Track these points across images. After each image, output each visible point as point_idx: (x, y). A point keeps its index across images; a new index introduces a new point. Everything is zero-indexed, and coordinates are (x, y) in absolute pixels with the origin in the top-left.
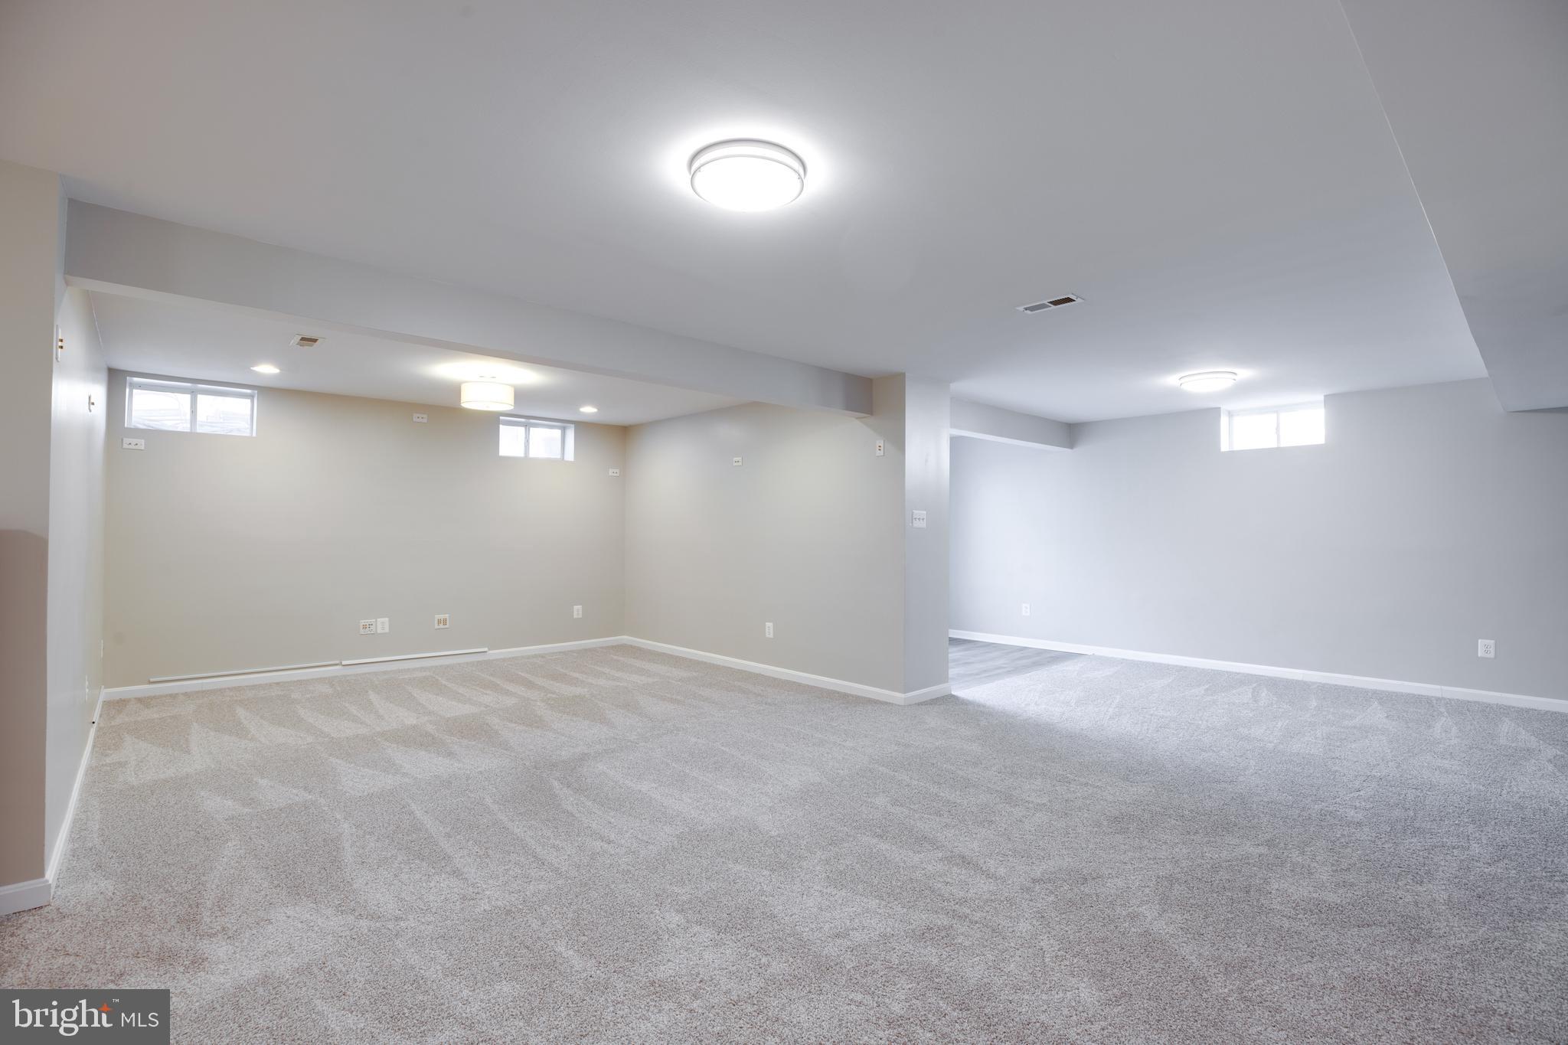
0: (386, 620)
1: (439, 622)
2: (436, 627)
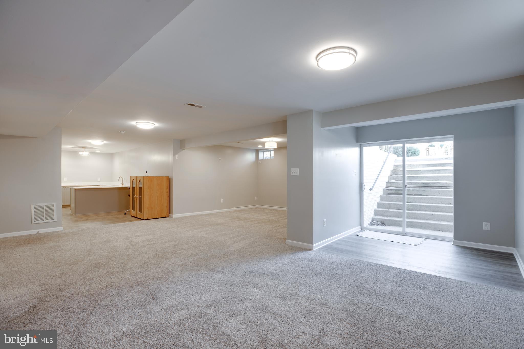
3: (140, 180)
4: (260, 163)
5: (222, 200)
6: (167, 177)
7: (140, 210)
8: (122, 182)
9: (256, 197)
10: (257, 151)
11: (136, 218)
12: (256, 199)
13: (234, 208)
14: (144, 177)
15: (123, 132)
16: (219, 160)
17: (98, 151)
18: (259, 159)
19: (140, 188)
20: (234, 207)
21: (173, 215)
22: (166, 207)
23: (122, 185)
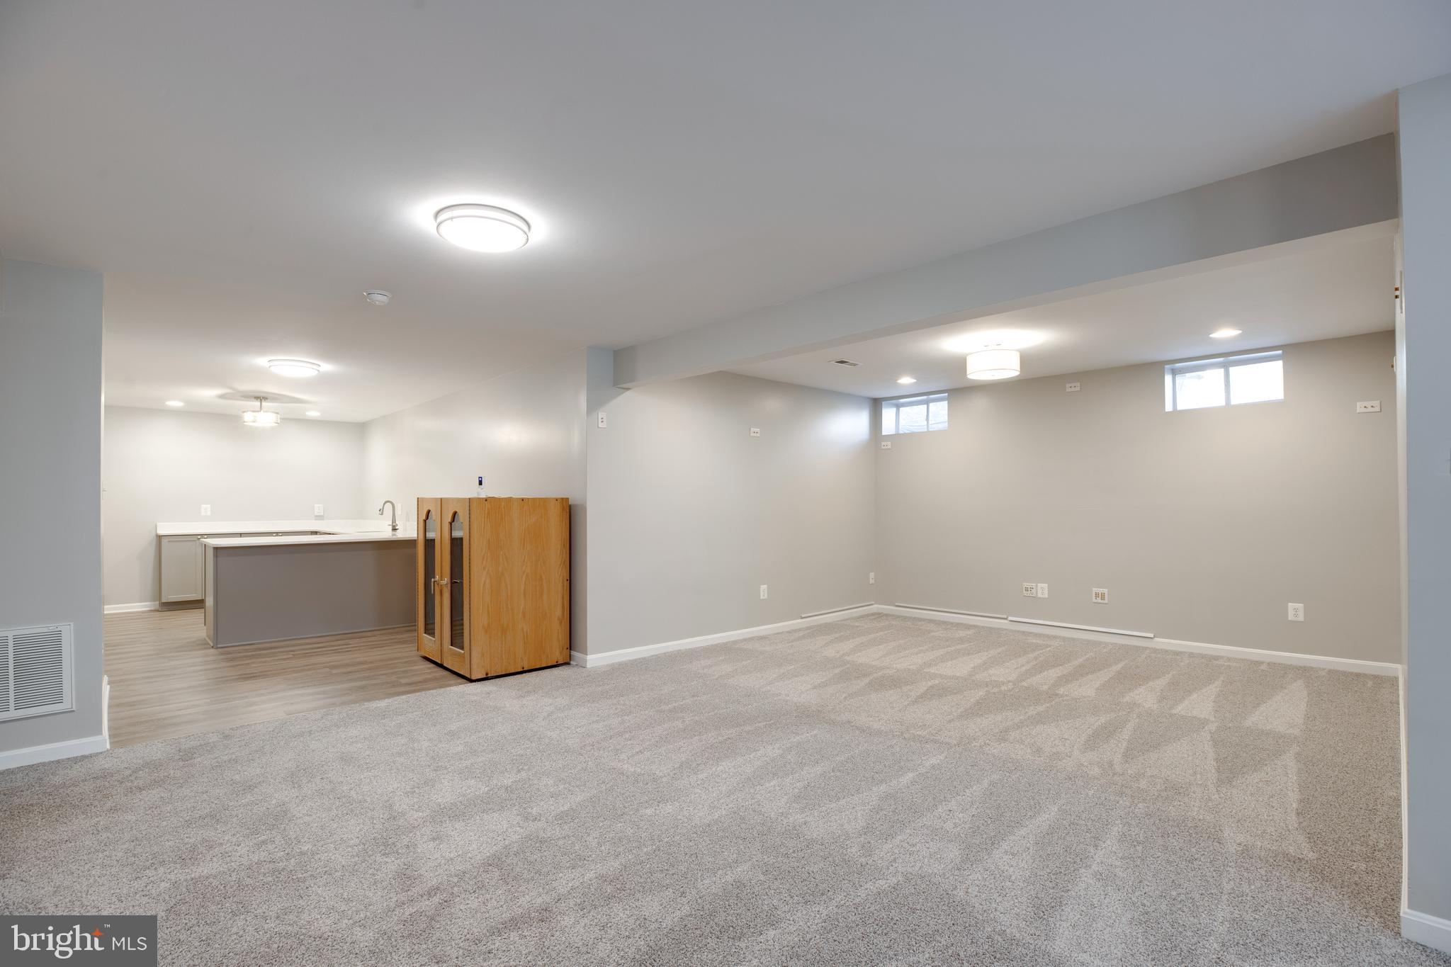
0: (1045, 586)
1: (1097, 595)
2: (1094, 600)
3: (455, 513)
4: (889, 447)
5: (764, 587)
6: (562, 499)
7: (457, 637)
8: (394, 520)
9: (872, 575)
10: (876, 405)
11: (441, 666)
12: (872, 581)
13: (802, 618)
14: (470, 499)
15: (380, 299)
16: (752, 434)
17: (313, 414)
18: (884, 433)
19: (456, 544)
20: (803, 616)
21: (589, 657)
22: (561, 623)
23: (394, 529)
